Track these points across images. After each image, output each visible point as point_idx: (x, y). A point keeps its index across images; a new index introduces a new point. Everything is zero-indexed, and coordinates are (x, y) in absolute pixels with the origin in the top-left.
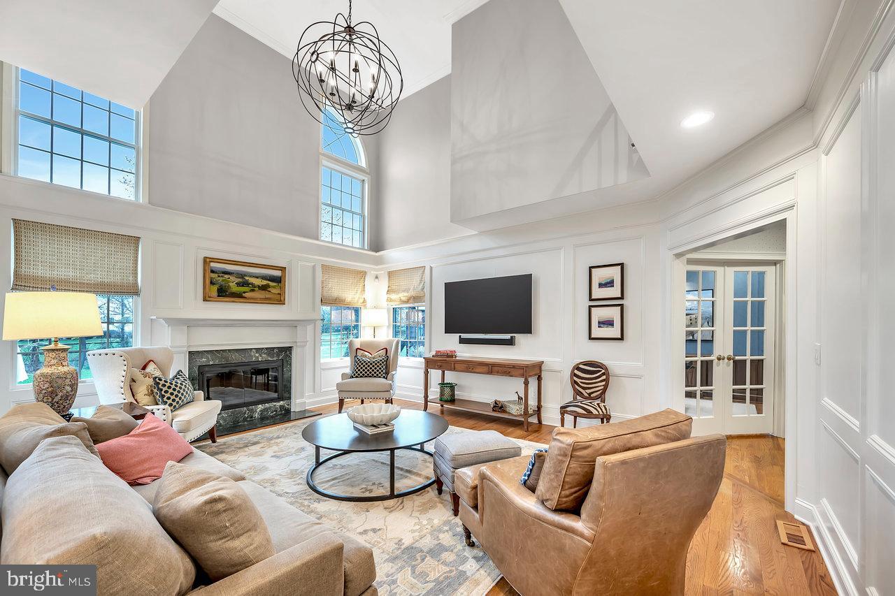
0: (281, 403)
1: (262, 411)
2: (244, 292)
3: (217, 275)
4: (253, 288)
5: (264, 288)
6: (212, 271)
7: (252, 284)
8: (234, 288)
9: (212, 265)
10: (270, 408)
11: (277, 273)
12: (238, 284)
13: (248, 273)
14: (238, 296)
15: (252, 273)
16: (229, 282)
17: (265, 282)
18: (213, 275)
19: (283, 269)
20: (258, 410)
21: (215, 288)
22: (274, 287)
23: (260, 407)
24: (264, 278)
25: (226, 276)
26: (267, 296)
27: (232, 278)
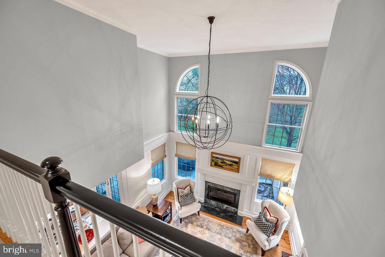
0: (234, 208)
1: (226, 207)
2: (223, 166)
3: (214, 158)
4: (226, 164)
5: (231, 165)
6: (213, 157)
7: (226, 163)
8: (220, 164)
9: (213, 155)
10: (229, 208)
11: (237, 160)
12: (221, 162)
13: (225, 159)
14: (221, 167)
15: (226, 159)
16: (218, 161)
17: (231, 163)
18: (213, 158)
19: (239, 159)
20: (225, 206)
21: (213, 163)
22: (235, 165)
23: (226, 206)
24: (231, 161)
25: (217, 159)
26: (232, 168)
27: (219, 160)
